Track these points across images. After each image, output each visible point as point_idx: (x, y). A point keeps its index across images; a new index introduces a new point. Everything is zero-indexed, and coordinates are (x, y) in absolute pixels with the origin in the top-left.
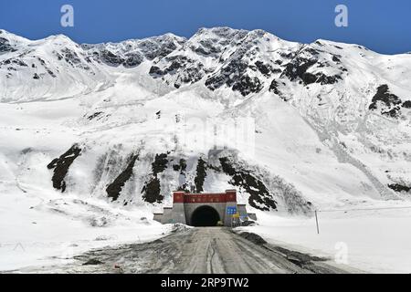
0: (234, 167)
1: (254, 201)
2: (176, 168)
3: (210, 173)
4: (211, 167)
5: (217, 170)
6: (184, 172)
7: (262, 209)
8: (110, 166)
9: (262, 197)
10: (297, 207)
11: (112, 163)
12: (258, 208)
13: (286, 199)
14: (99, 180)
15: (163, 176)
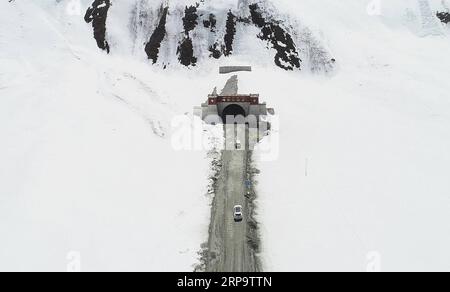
0: (264, 16)
1: (280, 59)
2: (206, 24)
3: (239, 27)
4: (241, 20)
5: (246, 21)
6: (214, 29)
7: (286, 69)
8: (143, 20)
9: (288, 55)
10: (320, 65)
11: (144, 15)
12: (283, 67)
13: (311, 57)
14: (136, 37)
15: (195, 35)
